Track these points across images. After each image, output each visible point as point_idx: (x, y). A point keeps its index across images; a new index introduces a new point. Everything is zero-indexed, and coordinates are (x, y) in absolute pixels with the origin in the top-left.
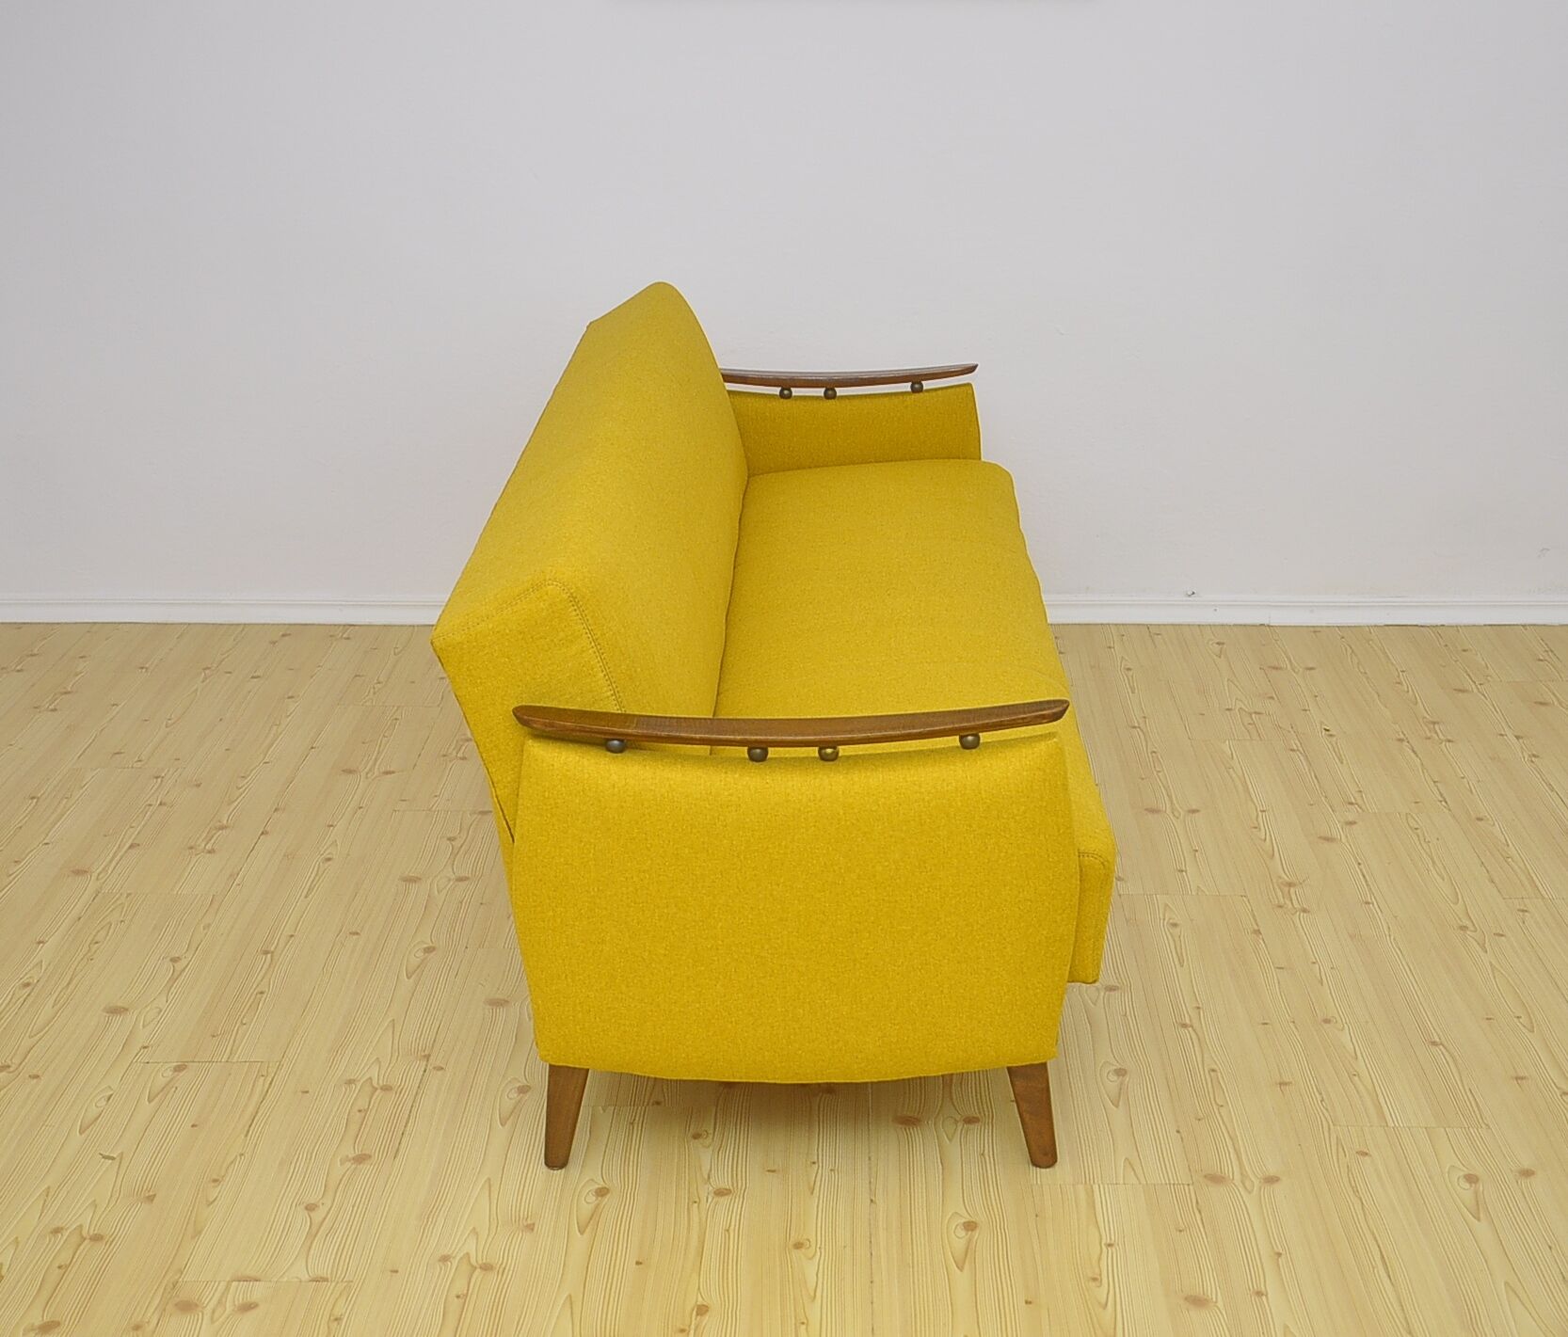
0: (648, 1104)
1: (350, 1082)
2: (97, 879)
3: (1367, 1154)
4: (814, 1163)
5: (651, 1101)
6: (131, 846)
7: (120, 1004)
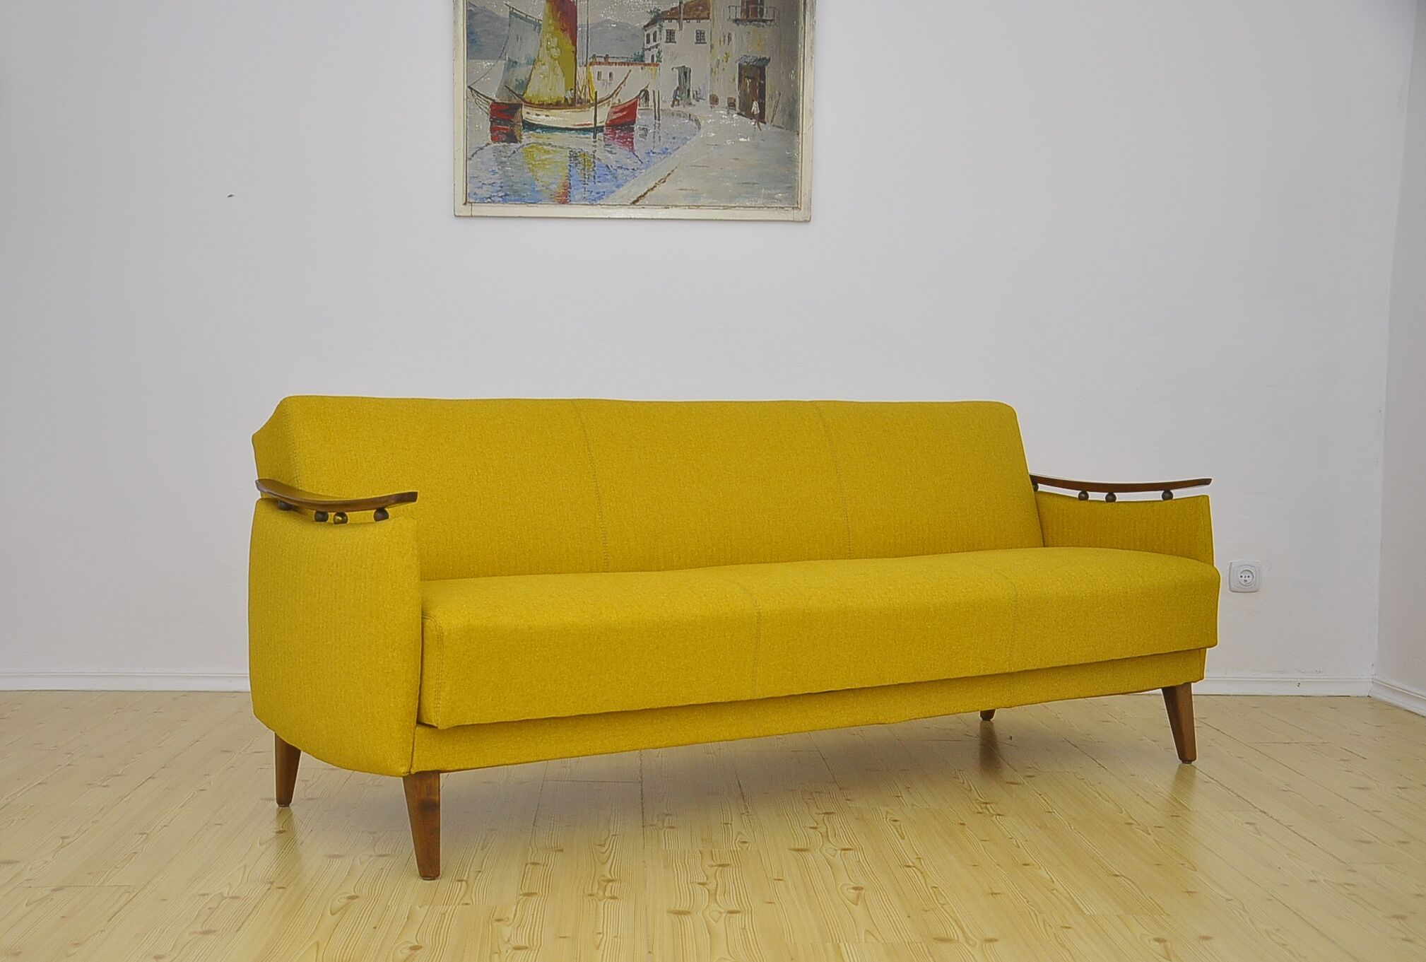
1: (204, 895)
2: (7, 799)
3: (1069, 928)
4: (600, 933)
5: (462, 904)
6: (39, 784)
7: (11, 859)
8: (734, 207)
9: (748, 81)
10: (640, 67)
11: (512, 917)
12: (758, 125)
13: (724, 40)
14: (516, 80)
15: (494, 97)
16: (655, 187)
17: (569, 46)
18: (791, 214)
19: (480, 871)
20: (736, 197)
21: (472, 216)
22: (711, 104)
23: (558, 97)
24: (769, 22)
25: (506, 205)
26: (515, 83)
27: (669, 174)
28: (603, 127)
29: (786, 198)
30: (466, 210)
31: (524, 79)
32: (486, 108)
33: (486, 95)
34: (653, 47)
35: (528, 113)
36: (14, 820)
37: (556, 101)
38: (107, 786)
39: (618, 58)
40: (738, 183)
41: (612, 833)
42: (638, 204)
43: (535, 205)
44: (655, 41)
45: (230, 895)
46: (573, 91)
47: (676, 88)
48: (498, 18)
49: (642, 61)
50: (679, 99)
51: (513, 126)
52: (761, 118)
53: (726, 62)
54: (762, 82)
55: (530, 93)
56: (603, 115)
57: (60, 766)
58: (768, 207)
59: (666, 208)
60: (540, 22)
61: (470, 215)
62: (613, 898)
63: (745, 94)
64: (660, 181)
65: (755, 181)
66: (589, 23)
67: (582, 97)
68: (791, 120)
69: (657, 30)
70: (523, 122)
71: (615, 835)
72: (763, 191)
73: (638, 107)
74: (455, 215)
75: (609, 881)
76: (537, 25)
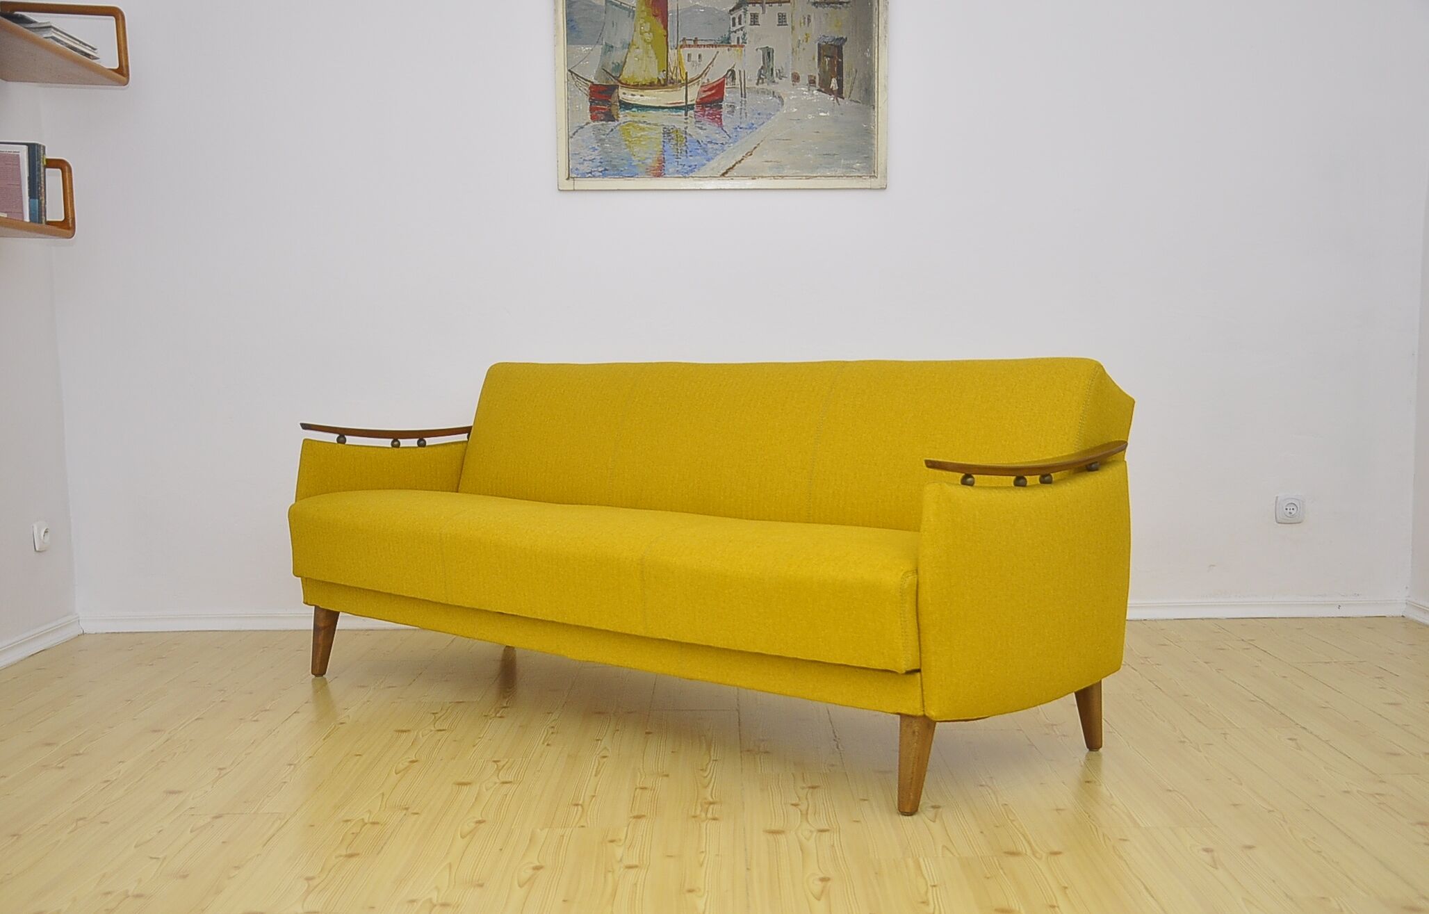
0: (575, 827)
1: (347, 821)
2: (169, 733)
4: (703, 852)
5: (578, 825)
6: (196, 719)
7: (176, 790)
8: (816, 177)
9: (827, 60)
10: (727, 48)
11: (624, 838)
12: (837, 100)
13: (804, 21)
14: (613, 63)
15: (593, 81)
16: (742, 159)
17: (661, 31)
18: (868, 183)
19: (594, 796)
20: (818, 168)
21: (574, 190)
22: (793, 81)
23: (652, 78)
24: (845, 4)
25: (606, 179)
26: (612, 66)
27: (755, 148)
28: (694, 105)
29: (863, 168)
30: (569, 185)
31: (619, 62)
32: (585, 89)
33: (586, 78)
34: (738, 30)
35: (624, 94)
36: (175, 753)
37: (649, 81)
38: (257, 721)
39: (706, 40)
40: (819, 155)
41: (712, 758)
42: (727, 175)
43: (632, 179)
44: (740, 24)
45: (371, 821)
46: (665, 72)
47: (760, 68)
48: (595, 6)
49: (729, 43)
50: (763, 77)
51: (610, 106)
52: (839, 93)
53: (807, 41)
54: (840, 60)
55: (626, 75)
56: (694, 94)
57: (214, 702)
58: (848, 176)
59: (753, 179)
60: (634, 9)
61: (572, 189)
62: (714, 819)
63: (824, 72)
64: (747, 154)
65: (834, 152)
66: (679, 8)
67: (674, 77)
68: (867, 95)
69: (742, 13)
70: (620, 101)
71: (716, 760)
72: (842, 161)
73: (726, 86)
74: (559, 190)
75: (711, 803)
76: (631, 11)
